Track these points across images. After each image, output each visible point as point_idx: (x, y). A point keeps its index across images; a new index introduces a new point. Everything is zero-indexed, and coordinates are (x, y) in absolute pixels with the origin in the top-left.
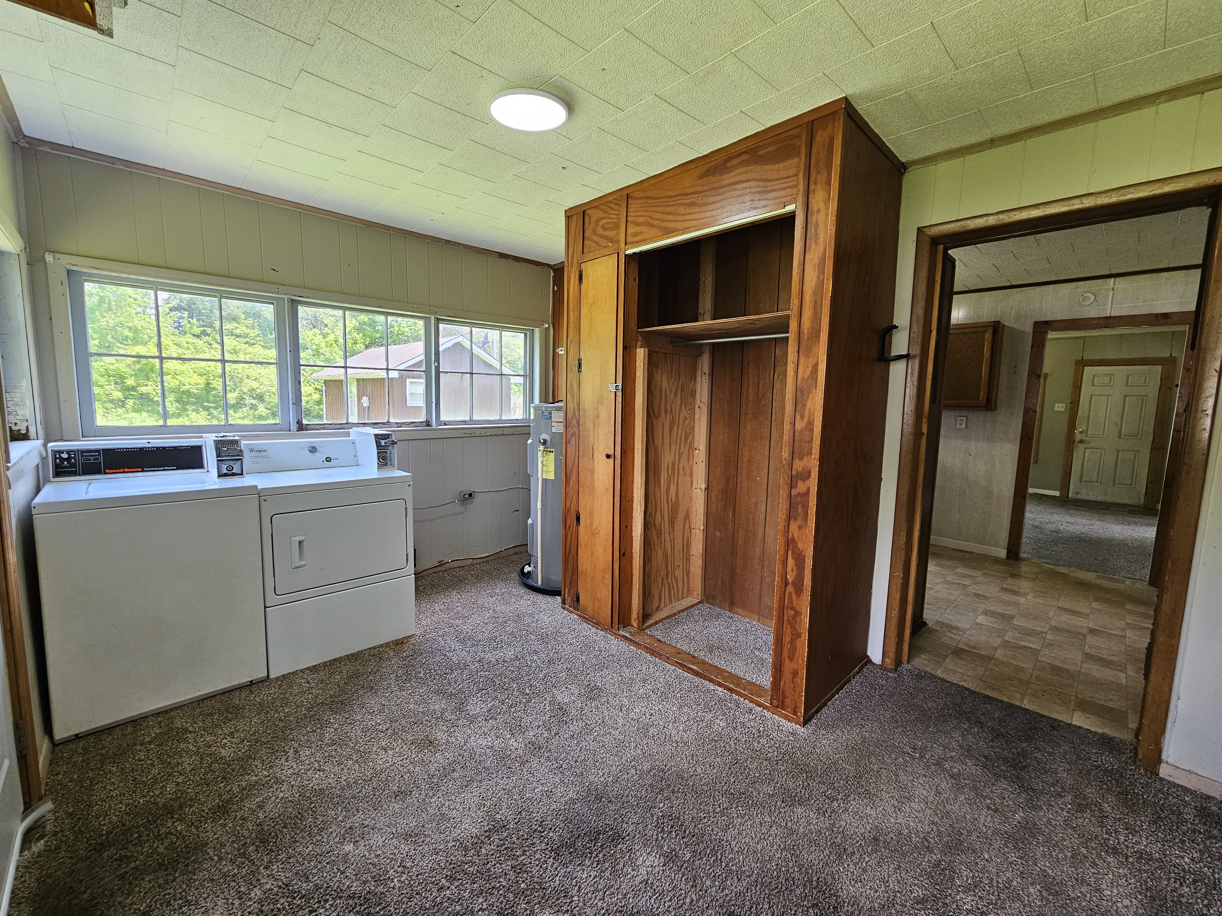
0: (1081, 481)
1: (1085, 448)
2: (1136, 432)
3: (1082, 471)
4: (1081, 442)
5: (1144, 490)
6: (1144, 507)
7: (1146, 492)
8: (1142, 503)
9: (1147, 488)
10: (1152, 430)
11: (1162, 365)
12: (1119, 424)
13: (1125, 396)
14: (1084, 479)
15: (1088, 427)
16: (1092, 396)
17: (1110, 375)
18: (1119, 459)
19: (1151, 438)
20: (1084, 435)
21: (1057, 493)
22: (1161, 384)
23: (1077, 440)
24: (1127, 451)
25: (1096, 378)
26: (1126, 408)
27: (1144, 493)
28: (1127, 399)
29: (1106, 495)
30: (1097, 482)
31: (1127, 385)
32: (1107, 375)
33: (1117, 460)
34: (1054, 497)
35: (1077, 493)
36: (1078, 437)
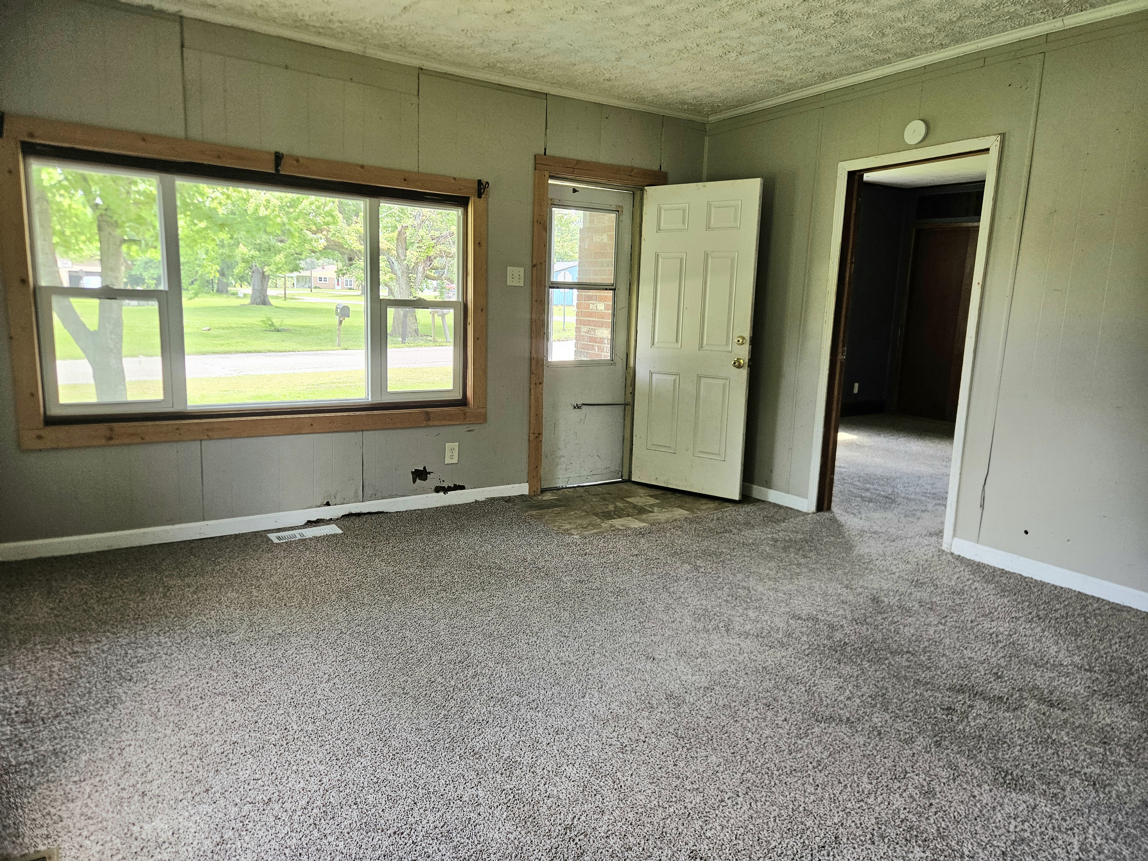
34: (517, 497)
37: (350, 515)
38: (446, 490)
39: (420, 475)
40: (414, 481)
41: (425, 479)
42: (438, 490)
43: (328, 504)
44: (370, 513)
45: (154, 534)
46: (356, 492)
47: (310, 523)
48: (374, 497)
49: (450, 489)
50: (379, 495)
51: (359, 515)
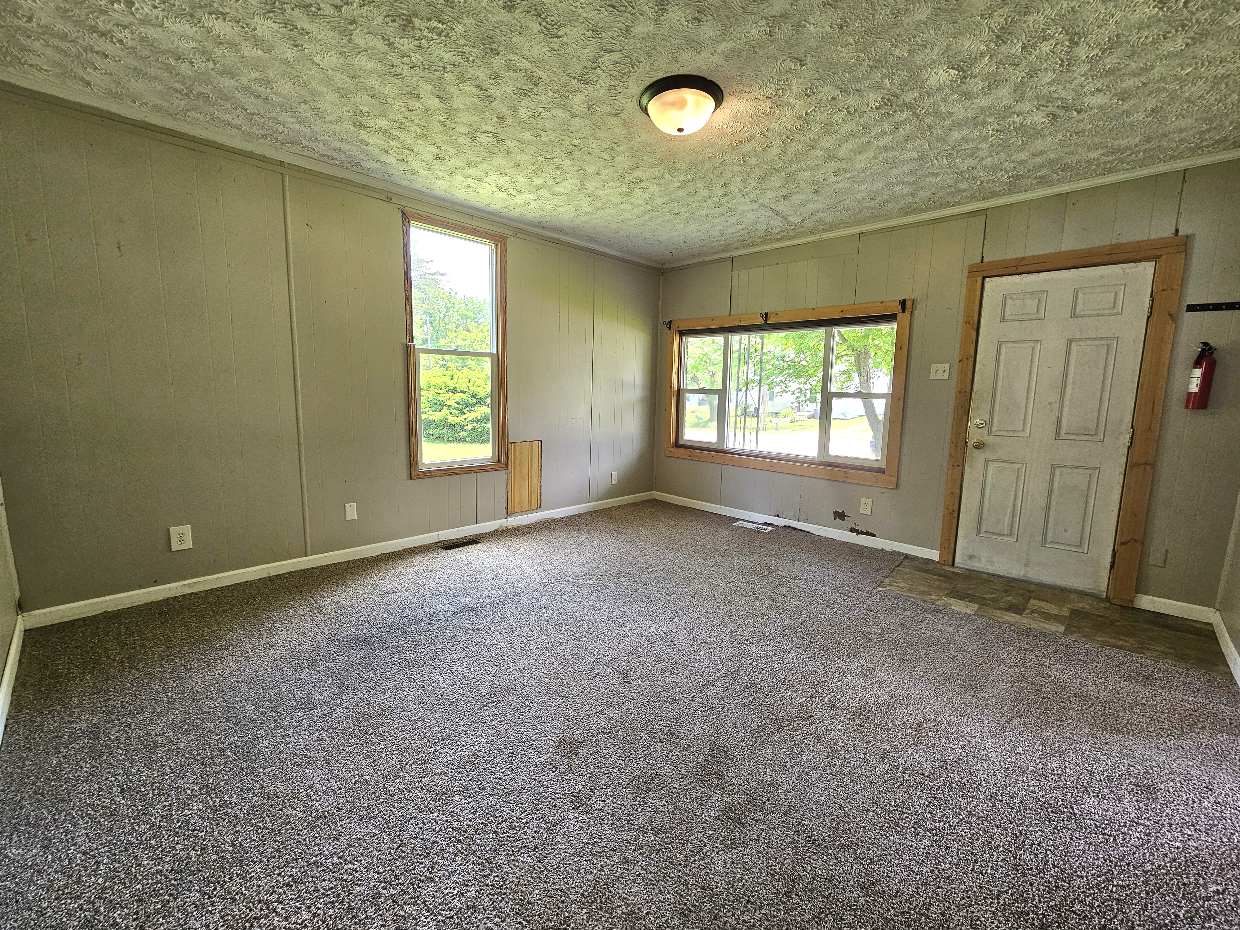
0: (979, 532)
1: (987, 461)
2: (1092, 426)
3: (981, 508)
4: (979, 446)
5: (1109, 559)
6: (1108, 599)
7: (1112, 567)
8: (1104, 586)
9: (1114, 556)
10: (1128, 419)
11: (1156, 258)
12: (1056, 406)
13: (1070, 341)
14: (983, 529)
15: (992, 416)
16: (1000, 344)
17: (1038, 294)
18: (1056, 486)
19: (1125, 439)
20: (985, 431)
21: (934, 555)
22: (1151, 308)
23: (971, 442)
24: (1073, 467)
25: (1009, 302)
26: (1072, 369)
27: (1108, 566)
28: (1074, 348)
29: (1026, 565)
30: (1011, 534)
31: (1074, 315)
32: (1032, 293)
33: (1051, 489)
34: (929, 561)
35: (971, 557)
36: (974, 436)
37: (789, 527)
38: (858, 533)
39: (840, 516)
40: (835, 519)
41: (843, 520)
42: (852, 530)
43: (778, 516)
44: (801, 530)
45: (701, 504)
46: (795, 515)
47: (766, 524)
48: (806, 521)
49: (862, 533)
50: (809, 520)
51: (794, 529)
